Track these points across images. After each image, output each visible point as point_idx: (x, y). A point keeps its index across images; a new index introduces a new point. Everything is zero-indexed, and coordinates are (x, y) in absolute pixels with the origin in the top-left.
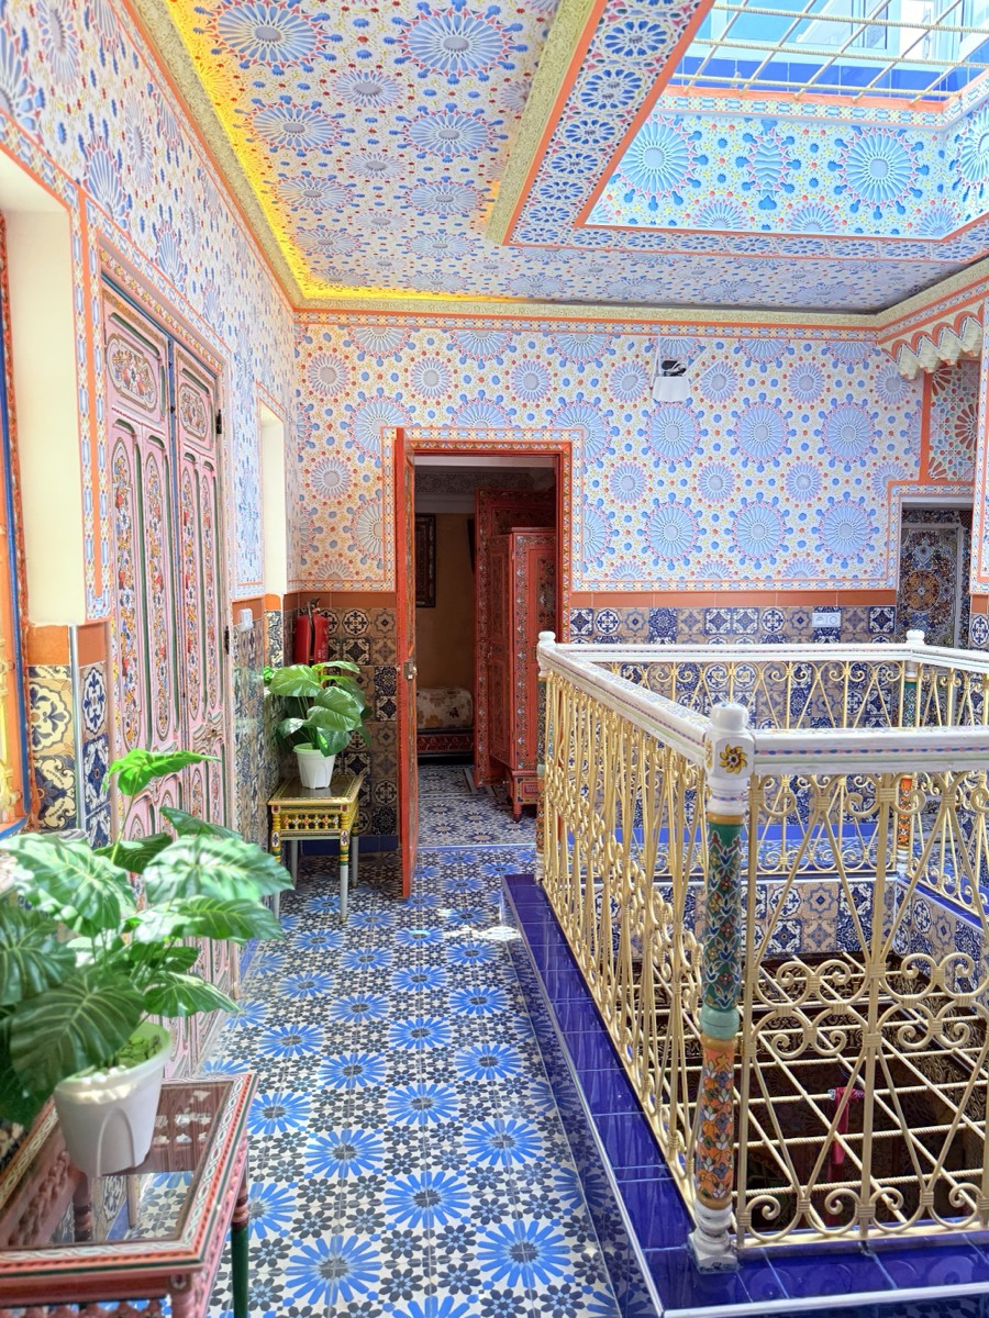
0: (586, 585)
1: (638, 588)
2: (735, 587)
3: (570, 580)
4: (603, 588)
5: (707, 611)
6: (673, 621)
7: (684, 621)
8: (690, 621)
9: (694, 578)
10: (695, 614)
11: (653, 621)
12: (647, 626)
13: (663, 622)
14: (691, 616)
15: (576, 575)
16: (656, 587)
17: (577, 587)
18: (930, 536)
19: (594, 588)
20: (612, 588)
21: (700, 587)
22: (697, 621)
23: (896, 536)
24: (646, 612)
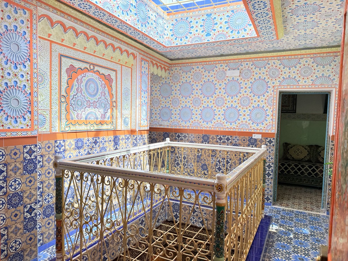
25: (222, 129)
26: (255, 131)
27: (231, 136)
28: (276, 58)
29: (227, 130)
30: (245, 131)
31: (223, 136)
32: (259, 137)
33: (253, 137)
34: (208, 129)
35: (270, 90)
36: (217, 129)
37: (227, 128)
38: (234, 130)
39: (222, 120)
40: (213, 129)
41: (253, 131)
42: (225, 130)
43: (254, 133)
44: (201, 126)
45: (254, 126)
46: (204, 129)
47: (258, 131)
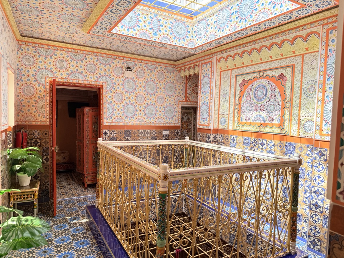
0: (107, 124)
1: (121, 124)
2: (145, 125)
3: (103, 122)
4: (112, 124)
5: (139, 130)
6: (130, 133)
7: (133, 133)
8: (135, 133)
9: (135, 122)
10: (136, 131)
11: (125, 133)
12: (124, 134)
13: (128, 133)
14: (135, 132)
15: (105, 121)
16: (126, 124)
17: (105, 124)
18: (187, 113)
19: (110, 124)
20: (114, 124)
21: (137, 125)
22: (136, 133)
23: (180, 113)
24: (123, 131)
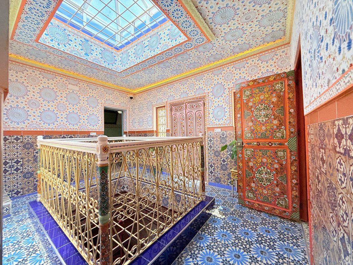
25: (65, 130)
26: (92, 130)
27: (74, 135)
28: (101, 86)
29: (70, 130)
30: (85, 130)
31: (67, 135)
32: (95, 134)
33: (91, 135)
34: (50, 130)
35: (100, 105)
36: (60, 130)
37: (70, 128)
38: (76, 130)
39: (65, 122)
40: (55, 130)
41: (90, 130)
42: (68, 130)
43: (91, 132)
44: (41, 127)
45: (91, 127)
46: (45, 130)
47: (94, 130)
